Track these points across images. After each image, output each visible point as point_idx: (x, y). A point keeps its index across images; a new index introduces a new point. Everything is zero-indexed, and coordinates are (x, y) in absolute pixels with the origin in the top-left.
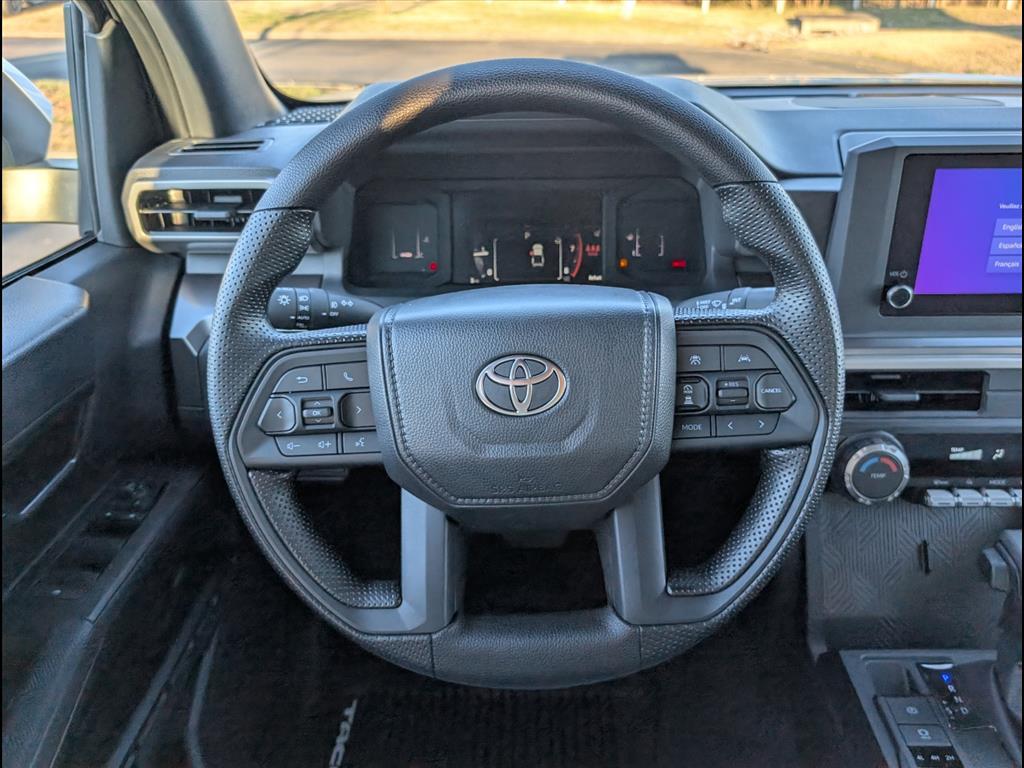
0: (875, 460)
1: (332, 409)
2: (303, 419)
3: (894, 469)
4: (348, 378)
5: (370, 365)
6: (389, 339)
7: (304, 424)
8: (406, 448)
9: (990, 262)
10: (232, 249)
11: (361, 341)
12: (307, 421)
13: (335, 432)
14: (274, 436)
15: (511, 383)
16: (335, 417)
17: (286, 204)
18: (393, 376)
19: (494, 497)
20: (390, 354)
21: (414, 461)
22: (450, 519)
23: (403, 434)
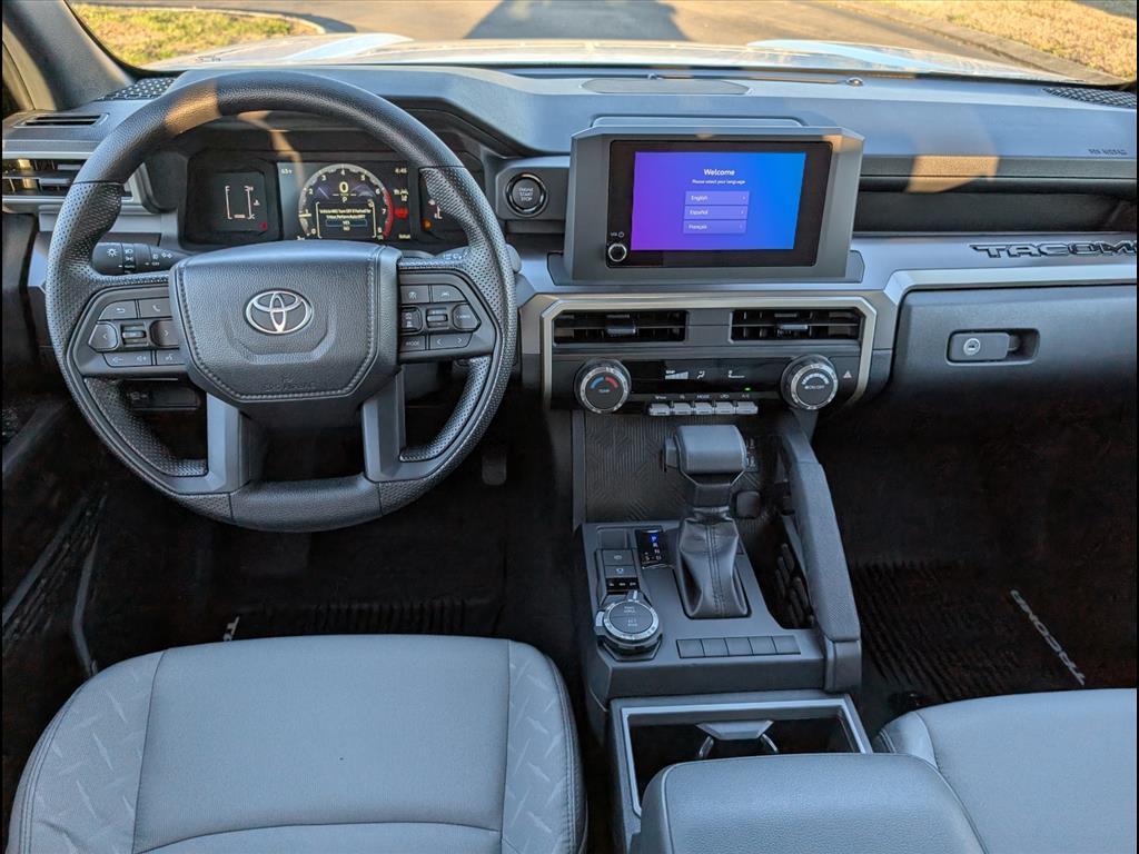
0: (602, 379)
1: (145, 333)
2: (123, 339)
3: (616, 386)
4: (155, 309)
5: (171, 299)
6: (181, 280)
7: (125, 343)
8: (199, 359)
9: (685, 226)
10: (59, 210)
11: (165, 282)
12: (127, 341)
13: (149, 349)
14: (103, 353)
15: (272, 311)
16: (148, 338)
17: (96, 179)
18: (186, 306)
19: (267, 394)
20: (182, 290)
21: (206, 368)
22: (241, 413)
23: (196, 349)
